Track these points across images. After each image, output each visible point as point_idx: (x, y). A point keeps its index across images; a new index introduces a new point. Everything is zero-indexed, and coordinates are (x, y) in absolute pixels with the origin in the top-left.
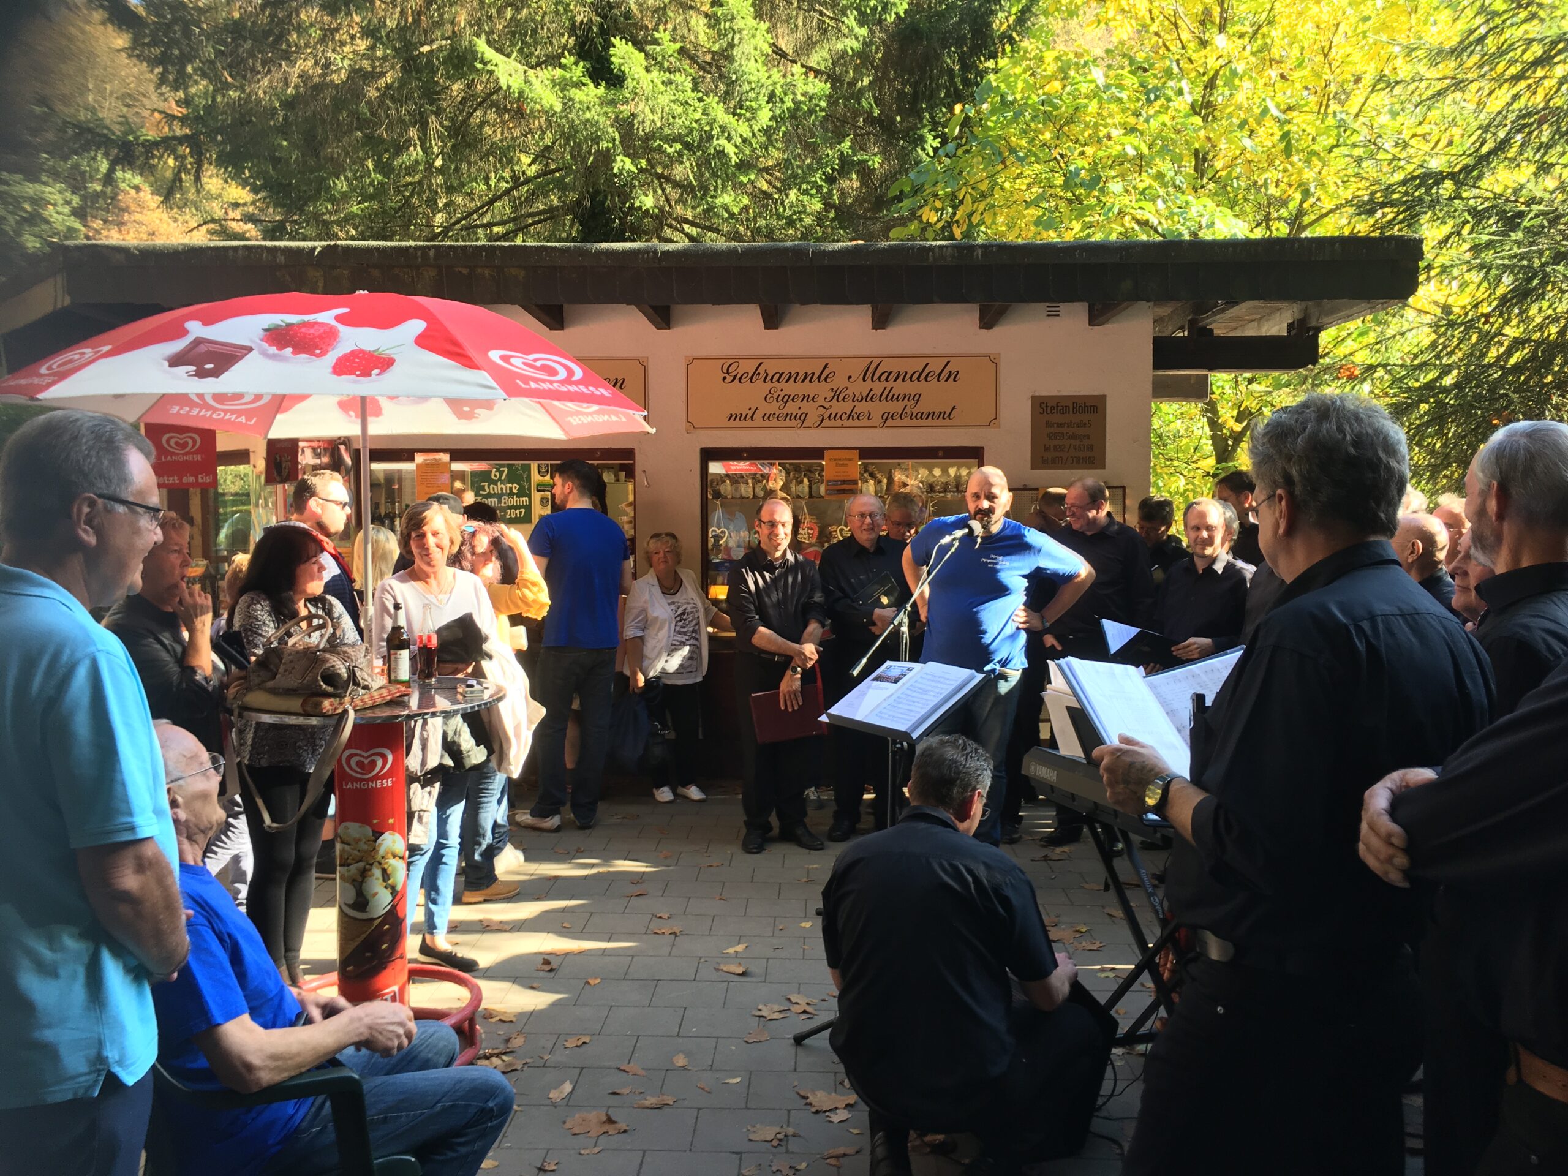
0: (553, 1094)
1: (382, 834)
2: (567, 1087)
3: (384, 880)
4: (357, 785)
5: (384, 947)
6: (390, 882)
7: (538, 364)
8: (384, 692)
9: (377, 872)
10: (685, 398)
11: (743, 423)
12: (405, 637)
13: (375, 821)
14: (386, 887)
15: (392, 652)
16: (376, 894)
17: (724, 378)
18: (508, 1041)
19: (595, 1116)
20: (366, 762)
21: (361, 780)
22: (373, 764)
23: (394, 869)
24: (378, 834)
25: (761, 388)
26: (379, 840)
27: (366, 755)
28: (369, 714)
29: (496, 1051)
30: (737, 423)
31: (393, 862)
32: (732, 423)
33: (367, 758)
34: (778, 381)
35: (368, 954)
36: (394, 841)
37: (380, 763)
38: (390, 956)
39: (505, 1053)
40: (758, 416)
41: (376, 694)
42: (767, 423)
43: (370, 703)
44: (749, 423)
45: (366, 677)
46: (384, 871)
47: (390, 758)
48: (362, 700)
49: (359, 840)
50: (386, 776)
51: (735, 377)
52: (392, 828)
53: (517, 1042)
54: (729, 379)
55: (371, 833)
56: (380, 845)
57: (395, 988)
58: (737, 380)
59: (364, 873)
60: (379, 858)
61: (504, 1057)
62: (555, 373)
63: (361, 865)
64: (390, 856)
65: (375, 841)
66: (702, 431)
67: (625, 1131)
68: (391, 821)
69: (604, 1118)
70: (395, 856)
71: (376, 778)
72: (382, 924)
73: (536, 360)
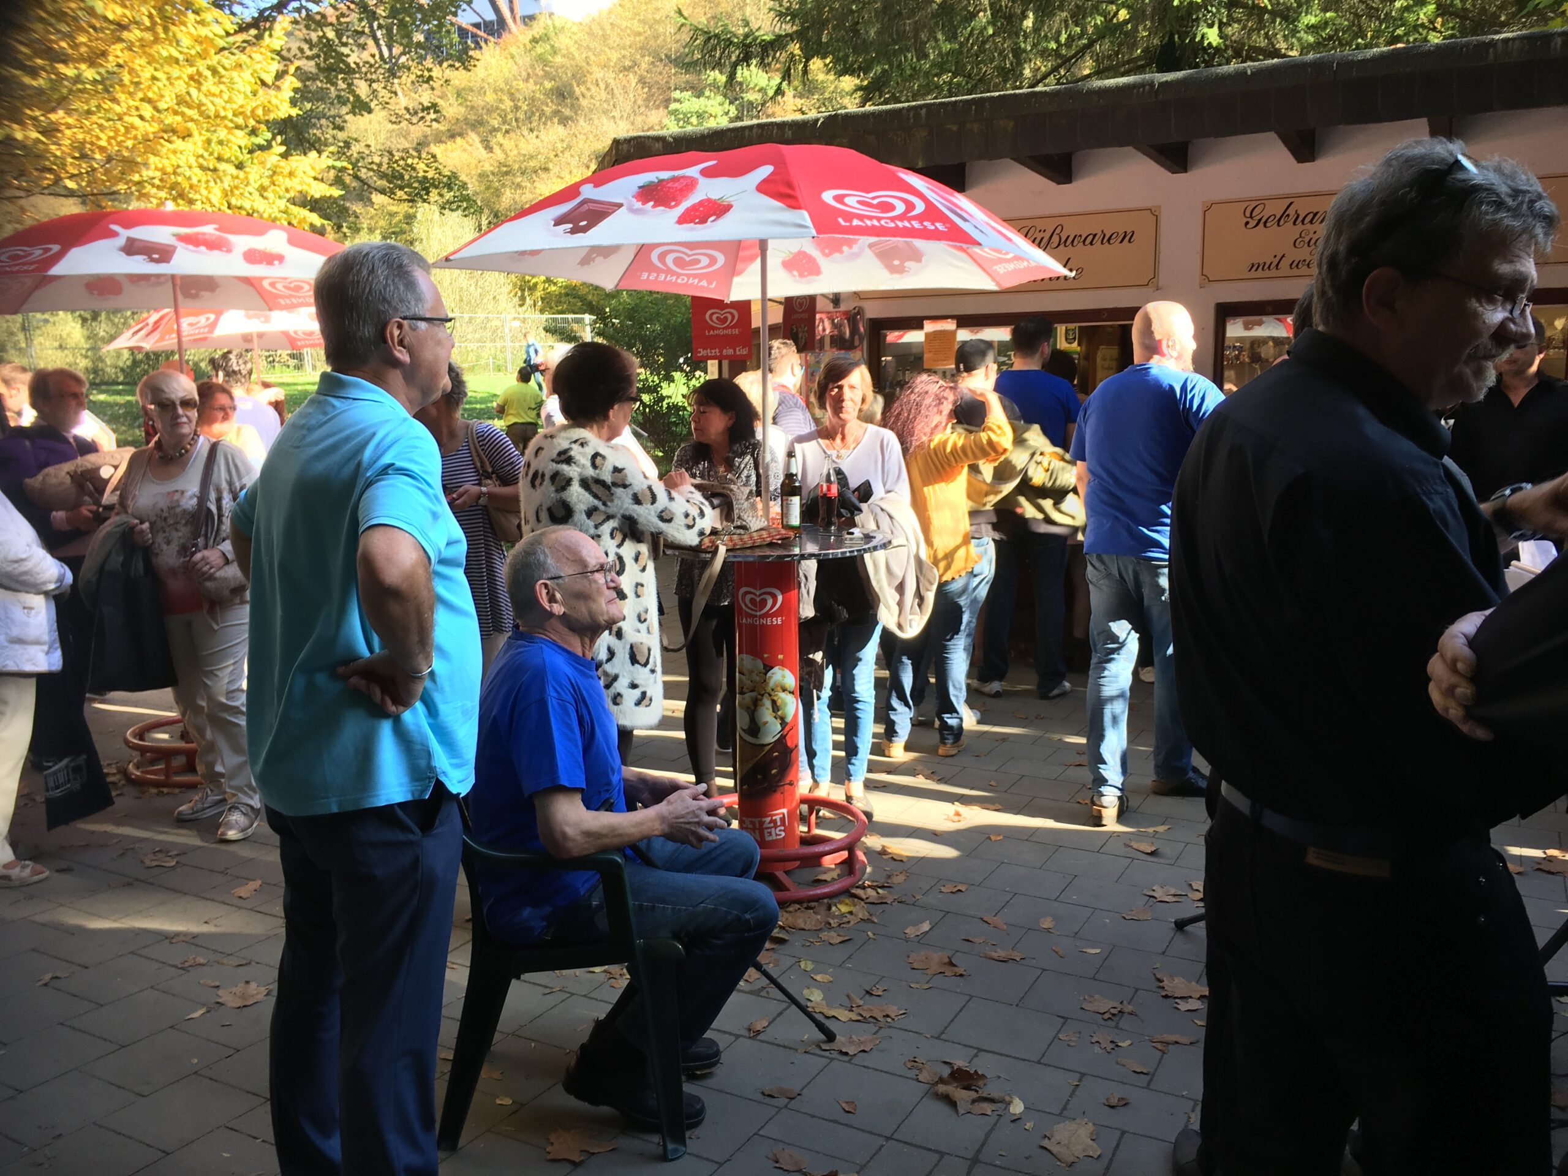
5: (774, 771)
6: (779, 713)
7: (875, 202)
9: (768, 703)
10: (1200, 250)
11: (1267, 273)
12: (797, 484)
17: (1247, 223)
20: (758, 599)
22: (764, 603)
23: (785, 704)
24: (768, 668)
25: (1290, 232)
26: (769, 674)
30: (1260, 273)
31: (782, 695)
32: (1253, 274)
34: (1311, 222)
36: (784, 677)
37: (770, 602)
38: (780, 780)
39: (882, 887)
40: (1285, 264)
42: (1295, 272)
44: (1274, 272)
46: (774, 702)
47: (780, 598)
49: (752, 672)
50: (776, 615)
51: (1260, 220)
52: (783, 664)
54: (1252, 223)
55: (762, 666)
56: (770, 677)
57: (785, 811)
58: (1261, 224)
59: (756, 703)
60: (769, 690)
61: (880, 891)
62: (892, 208)
63: (754, 694)
65: (766, 674)
66: (1218, 285)
68: (780, 657)
70: (784, 690)
72: (772, 750)
73: (873, 198)
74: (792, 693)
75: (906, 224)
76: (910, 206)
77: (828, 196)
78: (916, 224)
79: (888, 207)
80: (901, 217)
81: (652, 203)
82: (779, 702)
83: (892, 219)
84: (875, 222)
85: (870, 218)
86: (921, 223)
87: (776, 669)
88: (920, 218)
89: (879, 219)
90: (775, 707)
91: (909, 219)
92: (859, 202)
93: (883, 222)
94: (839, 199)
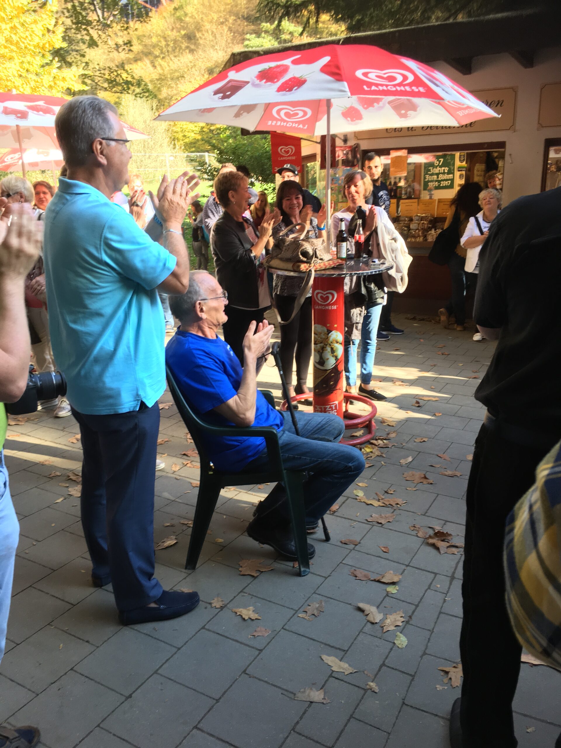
0: (403, 461)
1: (331, 331)
2: (410, 459)
3: (332, 353)
4: (320, 307)
5: (332, 383)
6: (335, 354)
7: (385, 76)
8: (331, 262)
9: (329, 349)
13: (328, 325)
14: (333, 356)
15: (339, 243)
16: (328, 359)
18: (388, 434)
19: (418, 474)
21: (322, 305)
22: (328, 298)
23: (337, 349)
24: (329, 331)
26: (330, 334)
27: (325, 293)
28: (323, 272)
29: (382, 438)
33: (325, 295)
35: (324, 386)
36: (337, 336)
39: (385, 439)
41: (327, 263)
43: (324, 268)
45: (322, 254)
46: (332, 349)
48: (320, 266)
49: (321, 333)
50: (334, 304)
52: (336, 329)
53: (393, 435)
55: (326, 331)
56: (330, 336)
59: (323, 349)
60: (329, 342)
61: (385, 441)
62: (394, 79)
63: (322, 345)
64: (335, 342)
65: (328, 334)
67: (431, 484)
68: (336, 326)
69: (423, 476)
70: (337, 342)
71: (329, 304)
73: (385, 74)
74: (341, 344)
75: (402, 88)
76: (405, 78)
77: (359, 74)
78: (408, 88)
79: (392, 79)
80: (400, 85)
81: (264, 81)
82: (335, 349)
83: (395, 86)
84: (385, 88)
85: (382, 85)
86: (411, 87)
87: (333, 332)
88: (410, 85)
89: (387, 86)
90: (333, 351)
91: (404, 86)
92: (377, 76)
93: (389, 87)
94: (365, 74)
